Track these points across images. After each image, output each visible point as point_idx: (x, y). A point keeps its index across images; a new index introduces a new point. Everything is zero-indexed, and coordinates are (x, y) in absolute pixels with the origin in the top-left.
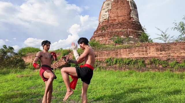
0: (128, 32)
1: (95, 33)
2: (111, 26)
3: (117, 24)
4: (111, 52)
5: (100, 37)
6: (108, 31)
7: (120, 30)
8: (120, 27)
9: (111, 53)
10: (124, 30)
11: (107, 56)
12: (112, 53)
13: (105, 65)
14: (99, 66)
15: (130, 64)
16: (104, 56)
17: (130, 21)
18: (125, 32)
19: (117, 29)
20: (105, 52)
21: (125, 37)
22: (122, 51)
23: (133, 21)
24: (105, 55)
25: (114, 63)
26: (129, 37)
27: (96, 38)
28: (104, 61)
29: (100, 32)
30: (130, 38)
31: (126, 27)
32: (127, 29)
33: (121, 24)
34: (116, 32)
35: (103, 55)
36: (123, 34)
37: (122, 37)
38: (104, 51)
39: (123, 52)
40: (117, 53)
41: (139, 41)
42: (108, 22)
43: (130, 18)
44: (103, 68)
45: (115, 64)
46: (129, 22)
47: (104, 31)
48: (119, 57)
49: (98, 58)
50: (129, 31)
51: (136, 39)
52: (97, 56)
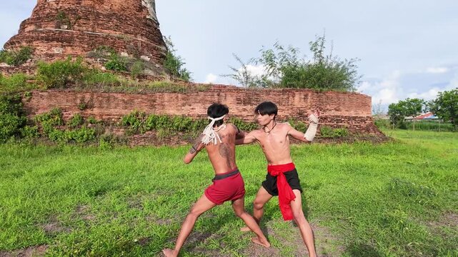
0: (139, 44)
1: (32, 28)
2: (90, 17)
3: (109, 16)
4: (137, 98)
5: (55, 43)
6: (81, 28)
7: (118, 34)
8: (117, 28)
9: (136, 101)
10: (129, 36)
11: (126, 108)
12: (139, 100)
13: (121, 133)
14: (104, 135)
15: (187, 129)
16: (116, 108)
17: (141, 15)
18: (132, 44)
19: (108, 28)
20: (119, 96)
21: (132, 55)
22: (166, 97)
23: (148, 17)
24: (118, 105)
25: (149, 128)
26: (142, 57)
27: (35, 43)
28: (115, 122)
29: (51, 27)
30: (143, 61)
31: (131, 29)
32: (136, 36)
33: (119, 19)
34: (106, 38)
35: (113, 105)
36: (125, 48)
37: (124, 54)
38: (115, 95)
39: (169, 101)
40: (155, 101)
41: (163, 72)
42: (80, 4)
43: (141, 8)
44: (118, 140)
45: (151, 130)
46: (138, 19)
47: (66, 27)
48: (158, 112)
49: (96, 111)
50: (142, 42)
51: (157, 66)
52: (92, 107)
